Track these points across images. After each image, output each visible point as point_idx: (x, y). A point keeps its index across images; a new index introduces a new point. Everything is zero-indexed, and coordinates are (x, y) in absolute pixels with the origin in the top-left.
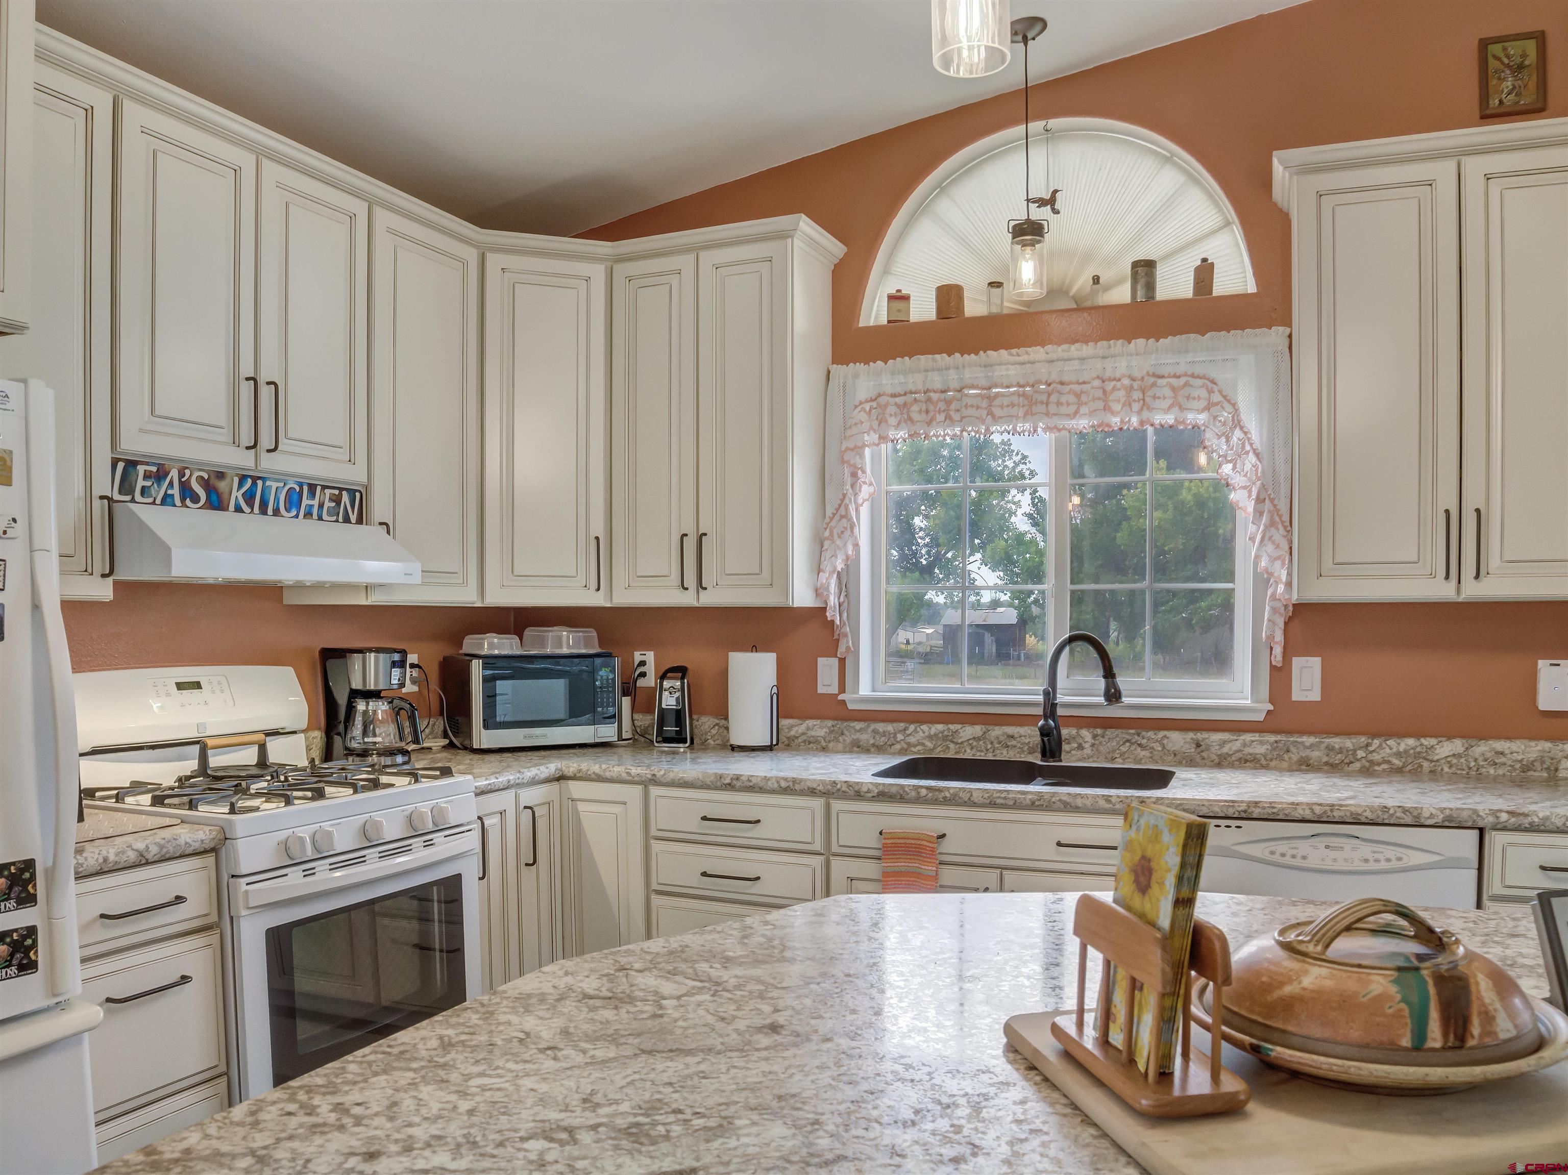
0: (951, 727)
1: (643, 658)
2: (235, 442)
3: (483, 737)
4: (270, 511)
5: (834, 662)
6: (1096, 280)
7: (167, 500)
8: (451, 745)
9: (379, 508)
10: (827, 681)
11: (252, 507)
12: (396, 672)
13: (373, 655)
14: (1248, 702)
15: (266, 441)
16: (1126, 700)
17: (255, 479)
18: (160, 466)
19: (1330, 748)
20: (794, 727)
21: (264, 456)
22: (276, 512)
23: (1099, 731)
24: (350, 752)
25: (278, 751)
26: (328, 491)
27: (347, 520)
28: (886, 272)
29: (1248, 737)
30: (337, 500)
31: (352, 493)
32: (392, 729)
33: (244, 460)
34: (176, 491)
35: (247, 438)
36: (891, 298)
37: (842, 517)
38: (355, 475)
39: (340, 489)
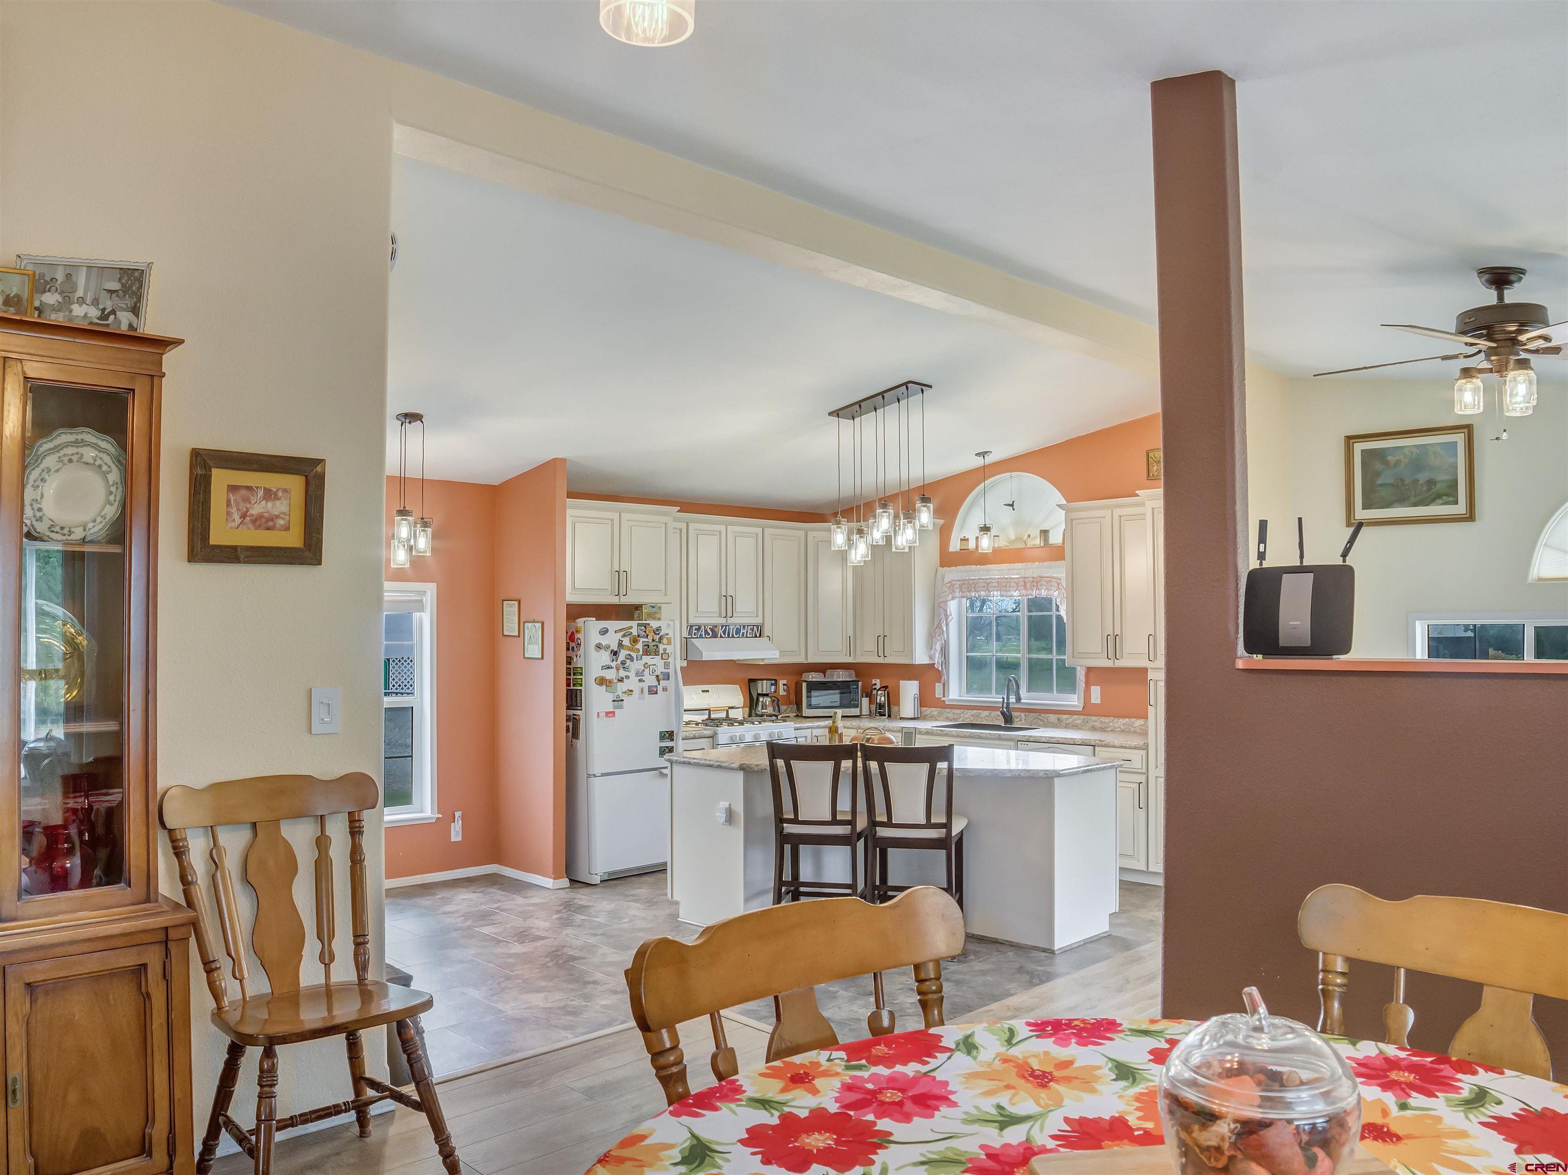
0: (979, 711)
1: (875, 682)
2: (720, 616)
3: (806, 712)
4: (731, 637)
5: (941, 685)
6: (1029, 536)
7: (701, 637)
8: (797, 716)
9: (767, 631)
10: (938, 693)
11: (725, 635)
12: (773, 687)
13: (766, 681)
14: (1076, 703)
15: (729, 614)
16: (1023, 701)
17: (726, 626)
18: (699, 626)
19: (1101, 722)
20: (927, 711)
21: (729, 619)
22: (733, 637)
23: (1027, 714)
24: (757, 715)
25: (733, 714)
26: (749, 627)
27: (756, 637)
28: (962, 527)
29: (1075, 717)
30: (753, 631)
31: (758, 627)
32: (771, 709)
33: (723, 621)
34: (703, 634)
35: (724, 614)
36: (961, 540)
37: (940, 628)
38: (758, 621)
39: (754, 626)
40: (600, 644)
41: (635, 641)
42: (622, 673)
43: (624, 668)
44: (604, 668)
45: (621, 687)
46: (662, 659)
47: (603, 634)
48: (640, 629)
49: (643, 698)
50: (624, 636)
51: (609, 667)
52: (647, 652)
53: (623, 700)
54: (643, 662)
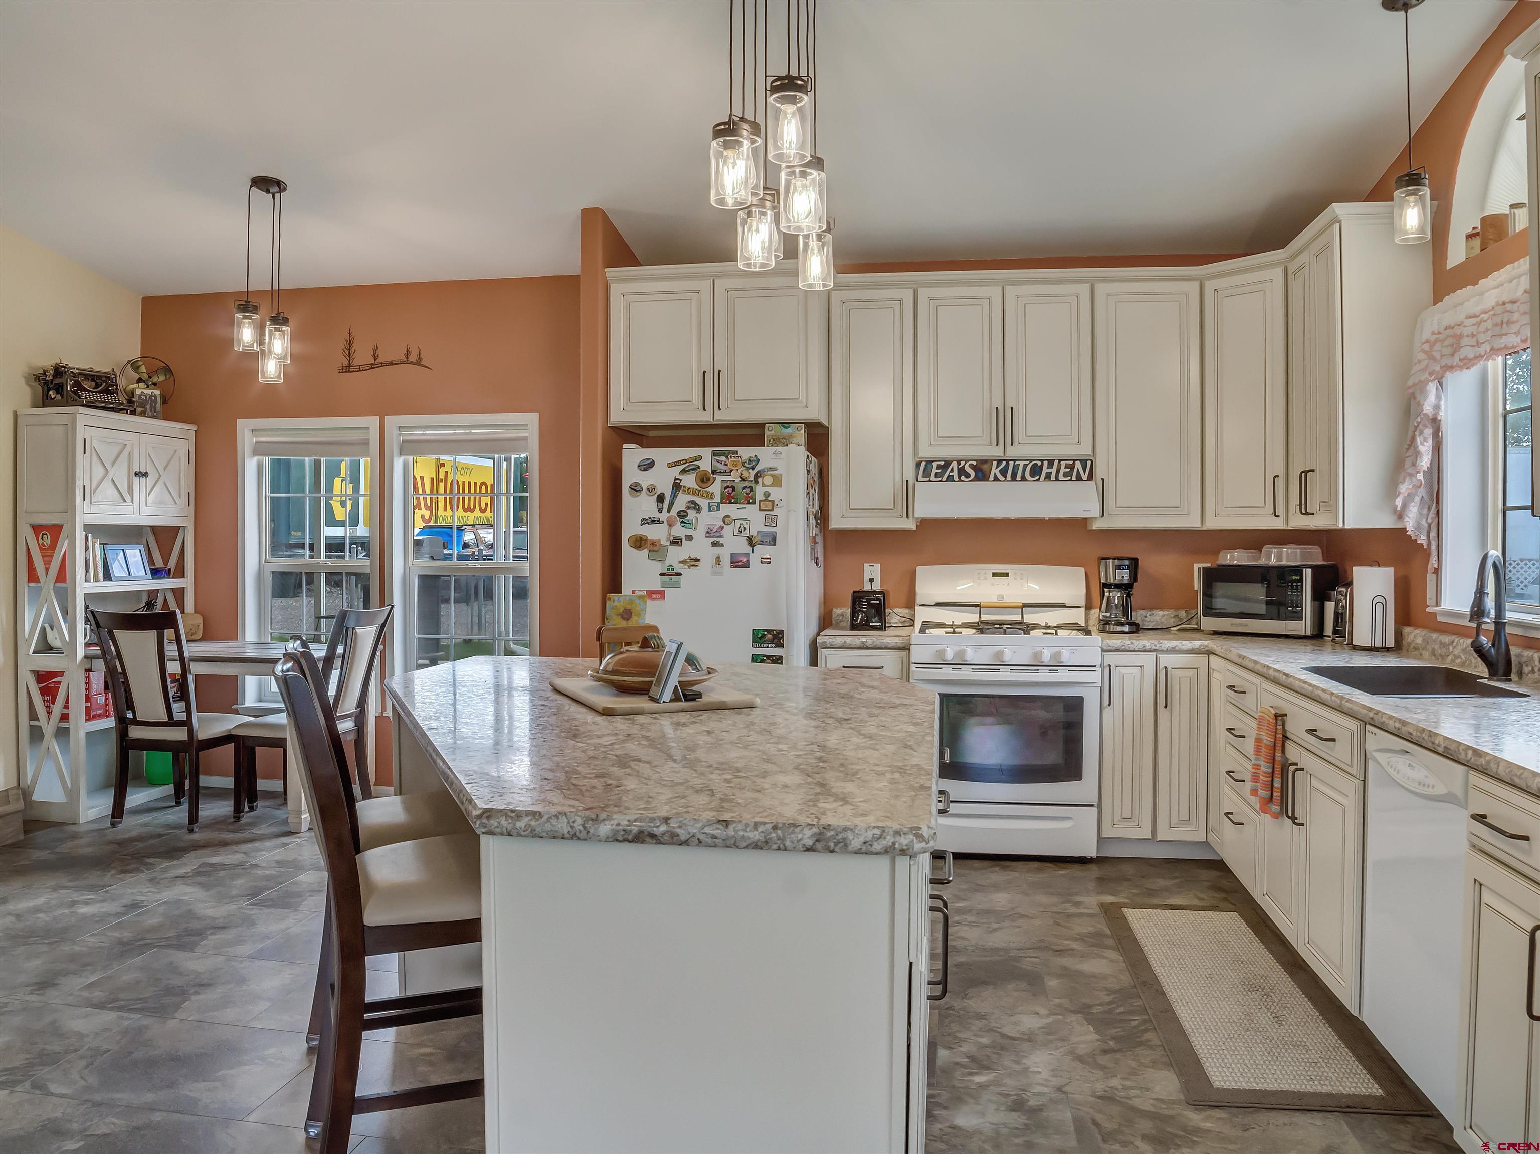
2: (990, 444)
4: (1018, 478)
7: (951, 478)
9: (1100, 470)
11: (1005, 476)
13: (1111, 561)
15: (1009, 440)
17: (1007, 461)
18: (946, 462)
21: (1009, 448)
22: (1023, 478)
26: (1063, 463)
27: (1079, 478)
30: (1072, 467)
31: (1084, 462)
33: (996, 452)
34: (956, 474)
35: (997, 440)
38: (1084, 451)
39: (1074, 460)
40: (637, 484)
41: (705, 479)
42: (679, 531)
43: (682, 522)
44: (644, 522)
45: (675, 555)
46: (761, 510)
47: (645, 470)
48: (717, 461)
49: (721, 574)
50: (683, 471)
51: (653, 521)
52: (730, 496)
53: (679, 574)
54: (721, 514)
